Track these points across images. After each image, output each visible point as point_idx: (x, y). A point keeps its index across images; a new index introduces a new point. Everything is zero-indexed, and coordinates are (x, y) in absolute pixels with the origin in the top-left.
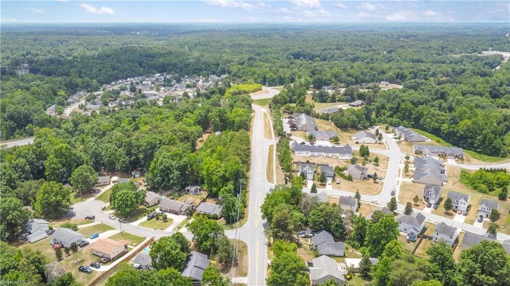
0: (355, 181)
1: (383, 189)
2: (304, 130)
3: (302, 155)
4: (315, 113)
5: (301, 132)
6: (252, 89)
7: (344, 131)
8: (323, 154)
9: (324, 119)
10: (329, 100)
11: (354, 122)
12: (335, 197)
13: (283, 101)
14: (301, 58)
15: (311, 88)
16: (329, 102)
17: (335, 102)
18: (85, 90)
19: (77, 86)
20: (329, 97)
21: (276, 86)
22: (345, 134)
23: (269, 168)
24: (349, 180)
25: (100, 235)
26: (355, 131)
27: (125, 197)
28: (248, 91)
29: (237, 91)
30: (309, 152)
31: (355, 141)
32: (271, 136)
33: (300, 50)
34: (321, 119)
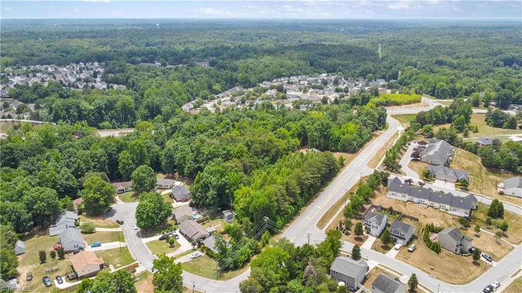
0: (444, 252)
1: (481, 277)
2: (430, 162)
3: (395, 197)
4: (462, 142)
5: (424, 164)
6: (405, 101)
7: (493, 172)
8: (427, 201)
9: (470, 150)
10: (506, 124)
11: (511, 162)
12: (388, 271)
13: (434, 119)
14: (514, 65)
15: (493, 105)
16: (505, 128)
17: (515, 128)
18: (243, 85)
19: (237, 81)
20: (506, 121)
21: (445, 98)
22: (492, 177)
23: (336, 207)
24: (432, 249)
25: (102, 244)
26: (510, 175)
27: (142, 209)
28: (399, 102)
29: (384, 100)
30: (407, 195)
31: (499, 190)
32: (378, 164)
33: (516, 55)
34: (467, 150)
